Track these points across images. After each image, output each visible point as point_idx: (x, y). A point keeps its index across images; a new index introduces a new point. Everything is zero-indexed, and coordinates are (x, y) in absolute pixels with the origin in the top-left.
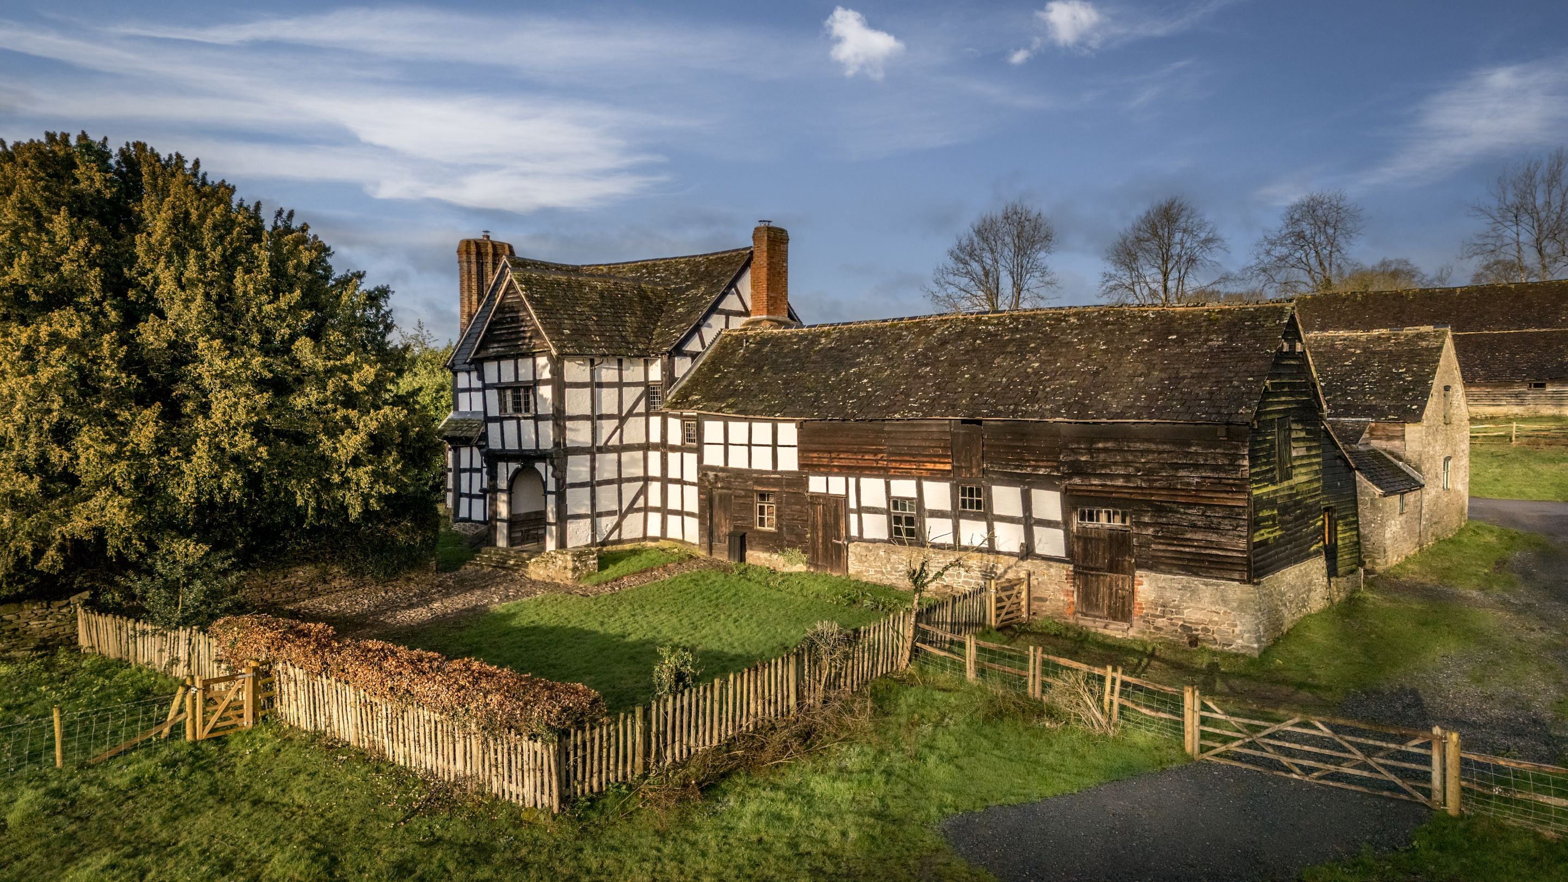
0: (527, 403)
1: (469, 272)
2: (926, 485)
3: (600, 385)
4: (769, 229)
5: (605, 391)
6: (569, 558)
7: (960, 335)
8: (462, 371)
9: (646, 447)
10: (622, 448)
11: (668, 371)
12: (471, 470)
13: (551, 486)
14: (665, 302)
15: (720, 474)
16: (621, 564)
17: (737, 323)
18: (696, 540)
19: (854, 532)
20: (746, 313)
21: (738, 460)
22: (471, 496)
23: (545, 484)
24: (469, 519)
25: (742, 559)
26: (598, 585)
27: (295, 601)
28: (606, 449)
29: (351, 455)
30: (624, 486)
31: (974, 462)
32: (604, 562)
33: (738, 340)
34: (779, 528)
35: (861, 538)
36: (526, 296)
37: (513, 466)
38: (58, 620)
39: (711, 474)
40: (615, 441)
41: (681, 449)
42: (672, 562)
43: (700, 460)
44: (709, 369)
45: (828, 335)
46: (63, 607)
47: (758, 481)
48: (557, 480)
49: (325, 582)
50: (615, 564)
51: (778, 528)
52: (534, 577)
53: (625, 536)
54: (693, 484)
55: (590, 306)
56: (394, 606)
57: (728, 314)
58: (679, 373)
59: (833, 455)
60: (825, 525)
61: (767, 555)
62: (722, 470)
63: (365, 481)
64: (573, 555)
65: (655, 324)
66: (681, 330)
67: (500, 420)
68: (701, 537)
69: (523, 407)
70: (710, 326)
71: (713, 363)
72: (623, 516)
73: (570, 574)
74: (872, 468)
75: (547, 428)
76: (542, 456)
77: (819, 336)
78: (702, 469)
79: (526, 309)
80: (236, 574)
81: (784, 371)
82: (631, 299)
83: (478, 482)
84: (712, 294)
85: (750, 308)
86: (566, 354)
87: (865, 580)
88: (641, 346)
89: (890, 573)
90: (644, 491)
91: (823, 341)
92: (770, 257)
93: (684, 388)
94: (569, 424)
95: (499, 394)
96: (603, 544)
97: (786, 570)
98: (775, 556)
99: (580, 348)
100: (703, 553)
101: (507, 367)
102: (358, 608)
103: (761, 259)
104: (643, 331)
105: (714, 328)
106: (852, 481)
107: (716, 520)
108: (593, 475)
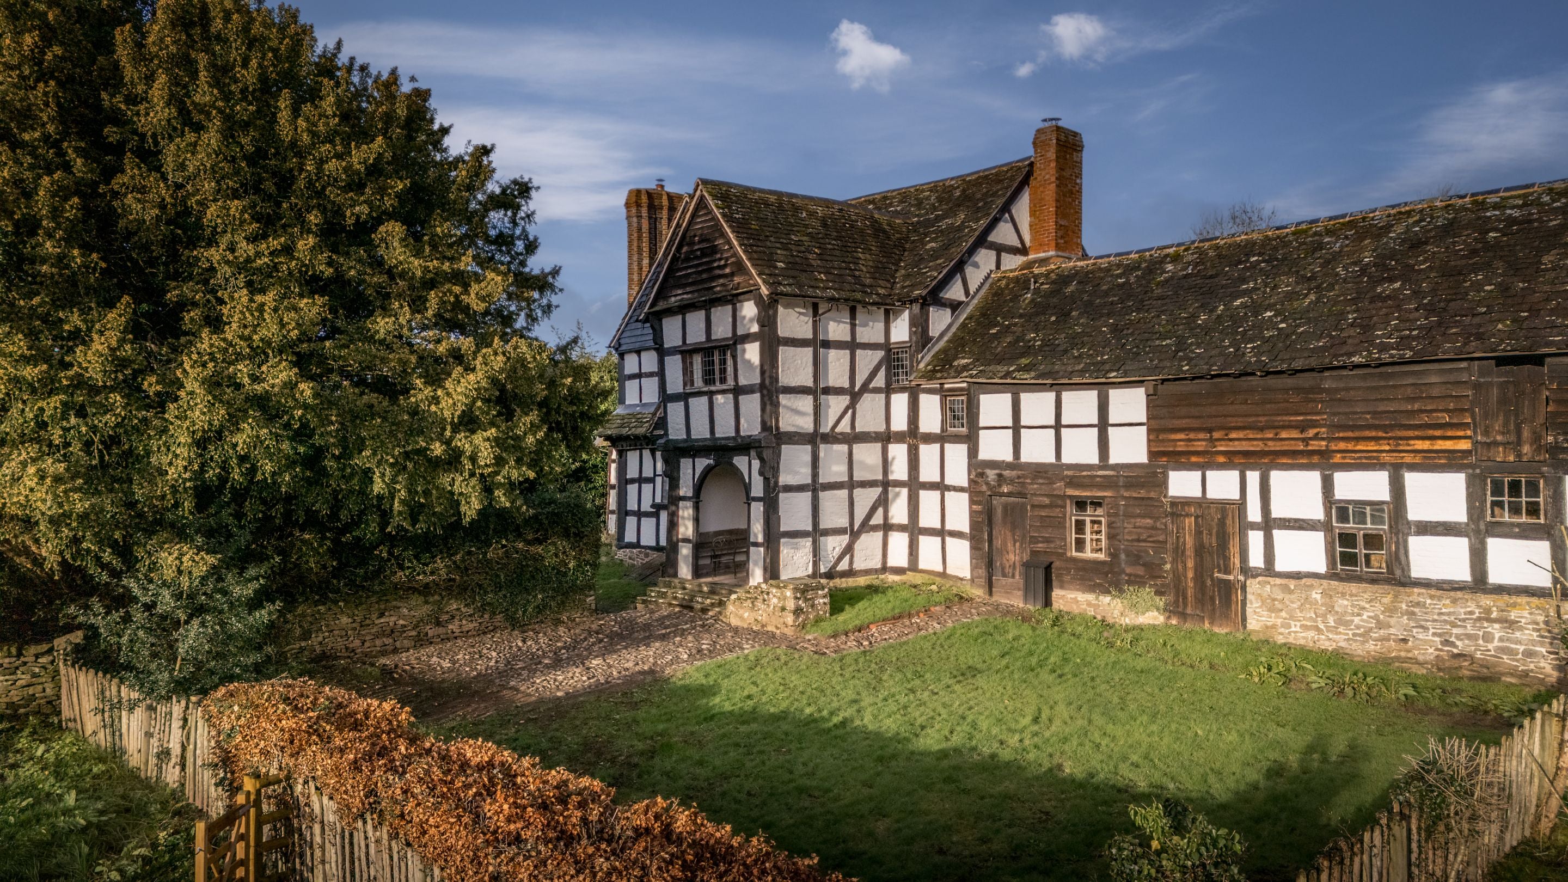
0: (723, 371)
1: (640, 229)
2: (1412, 480)
3: (827, 344)
4: (1058, 129)
5: (833, 353)
6: (789, 593)
7: (1450, 229)
8: (630, 351)
9: (886, 438)
10: (854, 438)
11: (920, 326)
12: (641, 480)
13: (757, 489)
14: (907, 239)
15: (1007, 473)
16: (861, 605)
17: (1012, 263)
18: (966, 573)
19: (1256, 559)
20: (1023, 251)
21: (1037, 450)
22: (639, 514)
23: (747, 488)
24: (637, 545)
25: (1048, 603)
26: (835, 636)
27: (395, 651)
28: (831, 438)
29: (460, 408)
30: (857, 492)
31: (1526, 433)
32: (840, 601)
33: (1021, 283)
34: (1114, 555)
35: (1269, 569)
36: (724, 215)
37: (702, 463)
38: (34, 675)
39: (991, 474)
40: (844, 427)
41: (941, 439)
42: (936, 604)
43: (973, 452)
44: (978, 323)
45: (1176, 258)
46: (43, 654)
47: (1072, 483)
48: (766, 480)
49: (438, 624)
50: (852, 605)
51: (1110, 555)
52: (734, 622)
53: (858, 566)
54: (961, 489)
55: (808, 234)
56: (534, 664)
57: (1000, 249)
58: (934, 331)
59: (1216, 435)
60: (1200, 550)
61: (1090, 597)
62: (1009, 466)
63: (486, 455)
64: (796, 589)
65: (897, 264)
66: (939, 268)
67: (684, 397)
68: (974, 568)
69: (717, 376)
70: (976, 265)
71: (983, 315)
72: (855, 535)
73: (790, 619)
74: (1294, 453)
75: (751, 405)
76: (745, 446)
77: (1163, 260)
78: (977, 467)
79: (723, 235)
80: (270, 607)
81: (1109, 315)
82: (862, 231)
83: (649, 496)
84: (978, 220)
85: (1028, 244)
86: (782, 294)
87: (1280, 640)
88: (881, 291)
89: (1334, 630)
90: (883, 502)
91: (1170, 267)
92: (1060, 169)
93: (944, 351)
94: (784, 399)
95: (684, 361)
96: (830, 575)
97: (1127, 621)
98: (1106, 599)
99: (800, 287)
100: (978, 593)
101: (696, 321)
102: (481, 666)
103: (1047, 173)
104: (882, 271)
105: (981, 268)
106: (1253, 477)
107: (998, 543)
108: (815, 475)
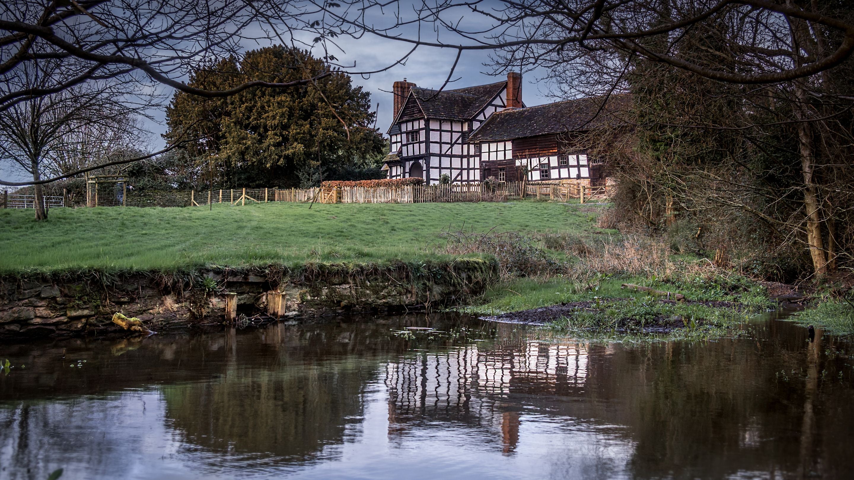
1: (398, 95)
2: (551, 158)
3: (444, 131)
5: (445, 133)
8: (393, 135)
9: (462, 156)
10: (451, 156)
11: (471, 127)
13: (425, 168)
14: (471, 103)
15: (487, 163)
17: (499, 110)
19: (530, 178)
20: (504, 106)
21: (493, 157)
23: (422, 168)
28: (445, 155)
30: (453, 170)
35: (532, 180)
37: (411, 162)
39: (484, 164)
40: (449, 153)
41: (474, 156)
43: (480, 159)
44: (487, 126)
47: (499, 164)
48: (427, 166)
51: (506, 181)
54: (478, 169)
55: (441, 102)
57: (496, 106)
58: (474, 128)
59: (523, 151)
65: (467, 110)
66: (476, 111)
67: (407, 145)
69: (415, 139)
71: (488, 124)
72: (452, 182)
74: (535, 154)
75: (423, 146)
76: (422, 157)
78: (481, 163)
82: (457, 101)
83: (399, 170)
84: (490, 98)
85: (506, 104)
86: (431, 118)
88: (460, 117)
90: (461, 174)
92: (514, 84)
93: (476, 133)
94: (431, 145)
95: (407, 135)
99: (436, 117)
101: (410, 125)
103: (510, 85)
104: (462, 112)
105: (489, 111)
106: (529, 160)
108: (440, 164)
